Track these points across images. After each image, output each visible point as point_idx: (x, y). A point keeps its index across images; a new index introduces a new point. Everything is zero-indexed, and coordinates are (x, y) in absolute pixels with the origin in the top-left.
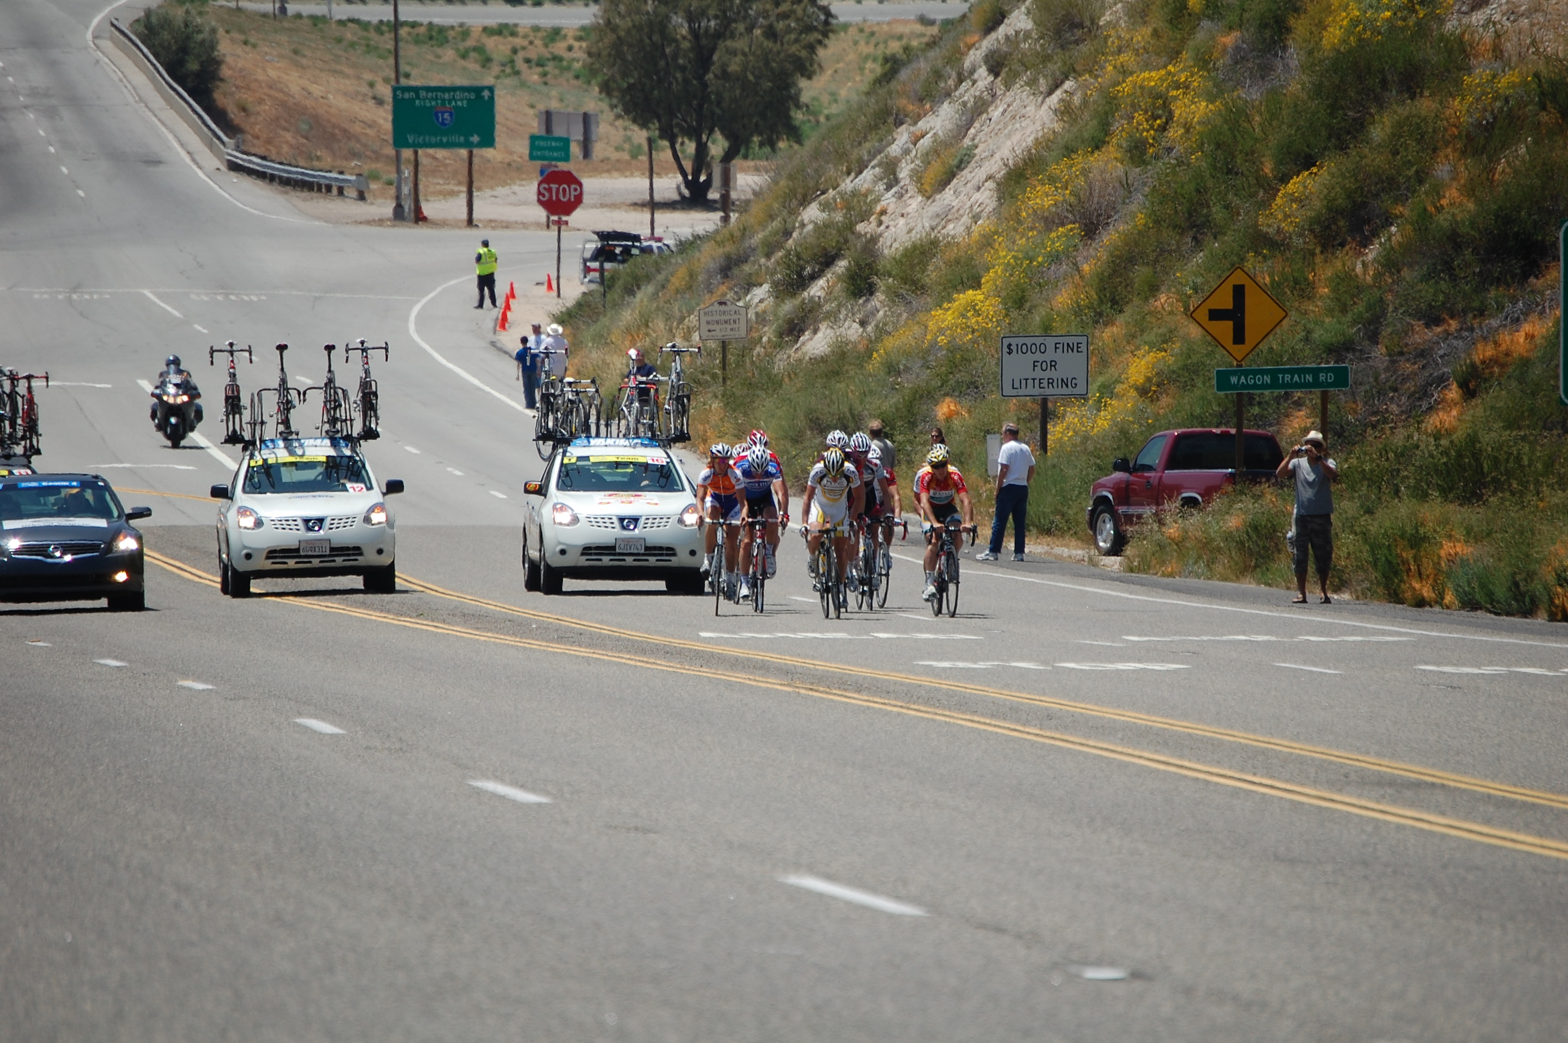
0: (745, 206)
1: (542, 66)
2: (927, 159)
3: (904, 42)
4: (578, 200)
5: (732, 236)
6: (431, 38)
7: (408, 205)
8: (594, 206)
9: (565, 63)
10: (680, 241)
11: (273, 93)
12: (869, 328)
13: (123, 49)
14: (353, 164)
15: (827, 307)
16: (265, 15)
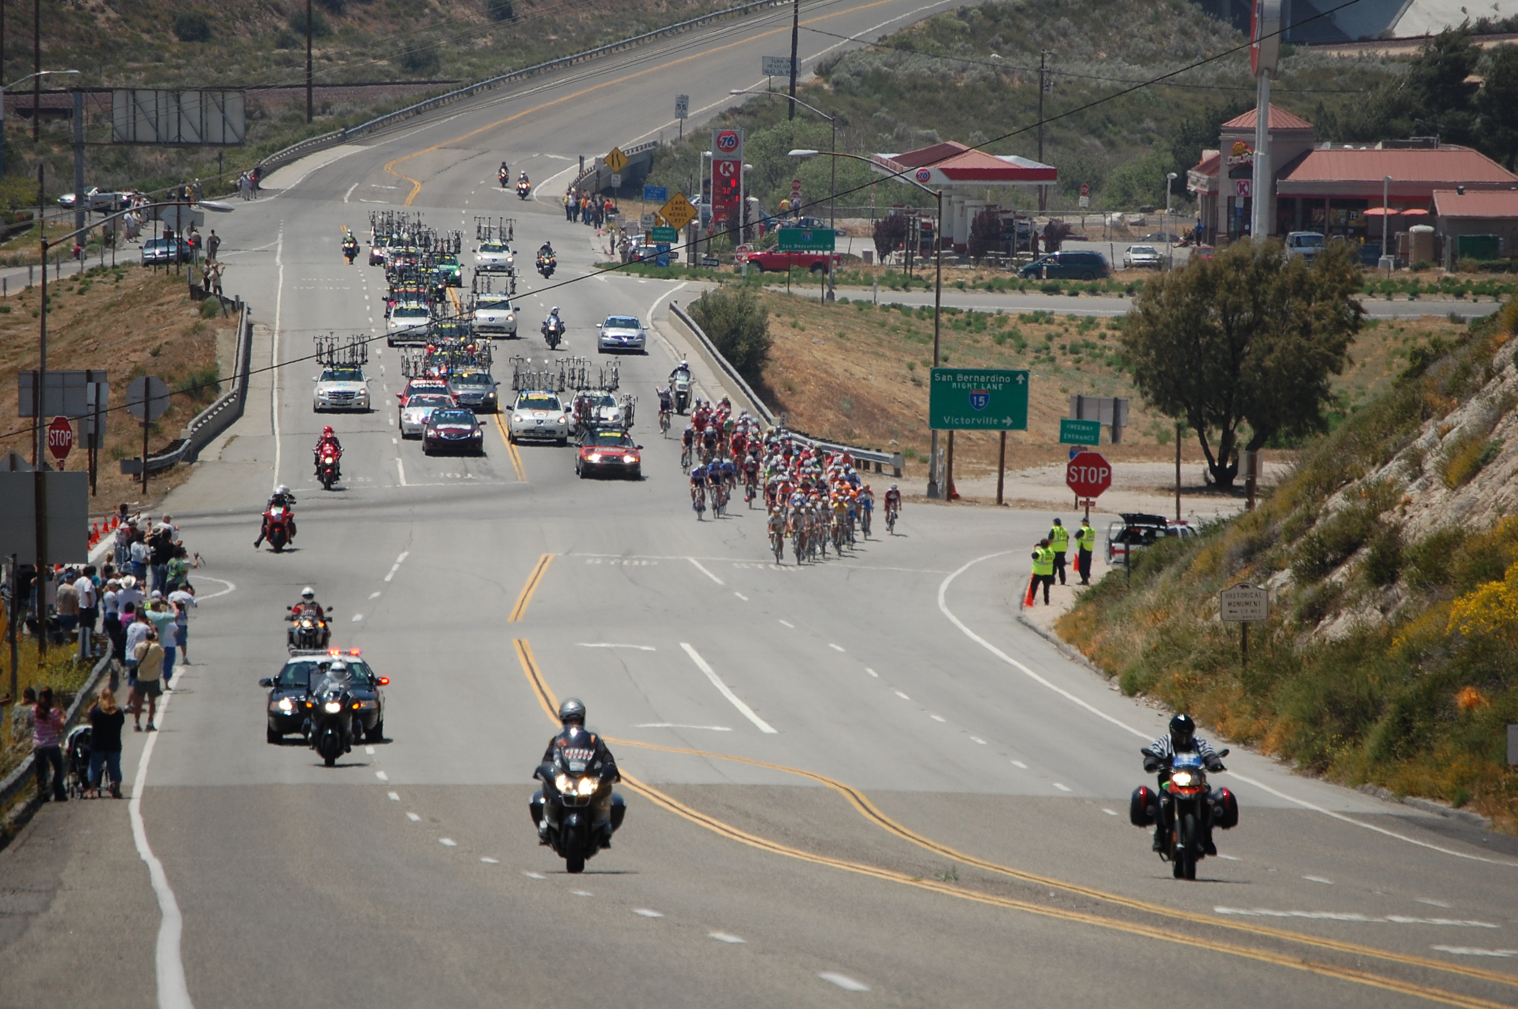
0: (1269, 493)
1: (1077, 353)
2: (1452, 452)
3: (1432, 338)
4: (1107, 483)
5: (1256, 522)
6: (969, 324)
7: (941, 484)
8: (1121, 488)
9: (1097, 351)
10: (1205, 526)
11: (817, 373)
12: (1390, 615)
13: (680, 331)
14: (890, 442)
15: (1349, 594)
16: (813, 300)
